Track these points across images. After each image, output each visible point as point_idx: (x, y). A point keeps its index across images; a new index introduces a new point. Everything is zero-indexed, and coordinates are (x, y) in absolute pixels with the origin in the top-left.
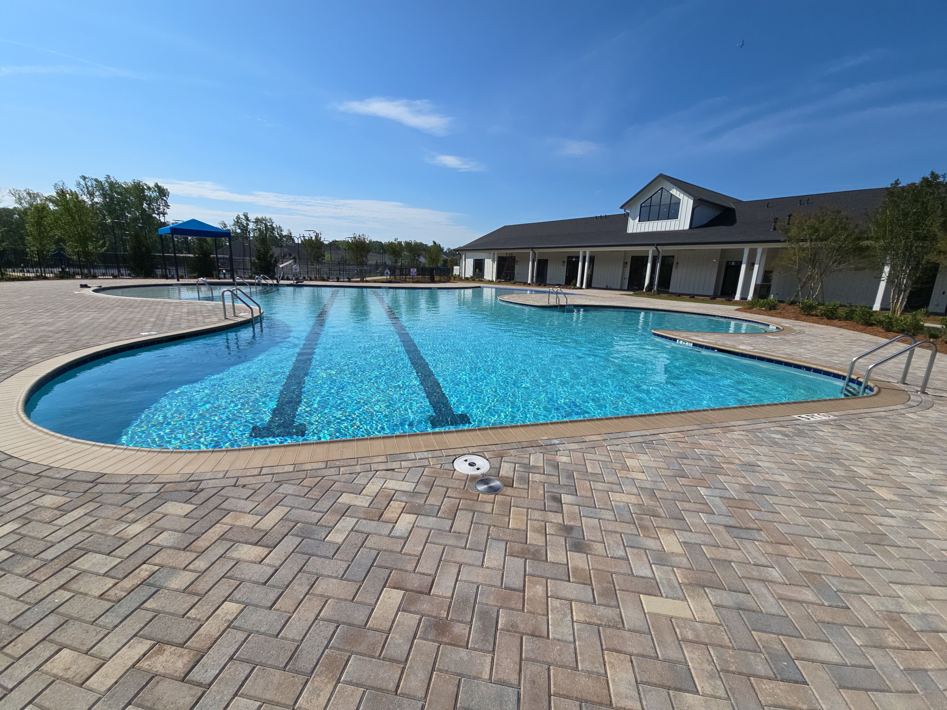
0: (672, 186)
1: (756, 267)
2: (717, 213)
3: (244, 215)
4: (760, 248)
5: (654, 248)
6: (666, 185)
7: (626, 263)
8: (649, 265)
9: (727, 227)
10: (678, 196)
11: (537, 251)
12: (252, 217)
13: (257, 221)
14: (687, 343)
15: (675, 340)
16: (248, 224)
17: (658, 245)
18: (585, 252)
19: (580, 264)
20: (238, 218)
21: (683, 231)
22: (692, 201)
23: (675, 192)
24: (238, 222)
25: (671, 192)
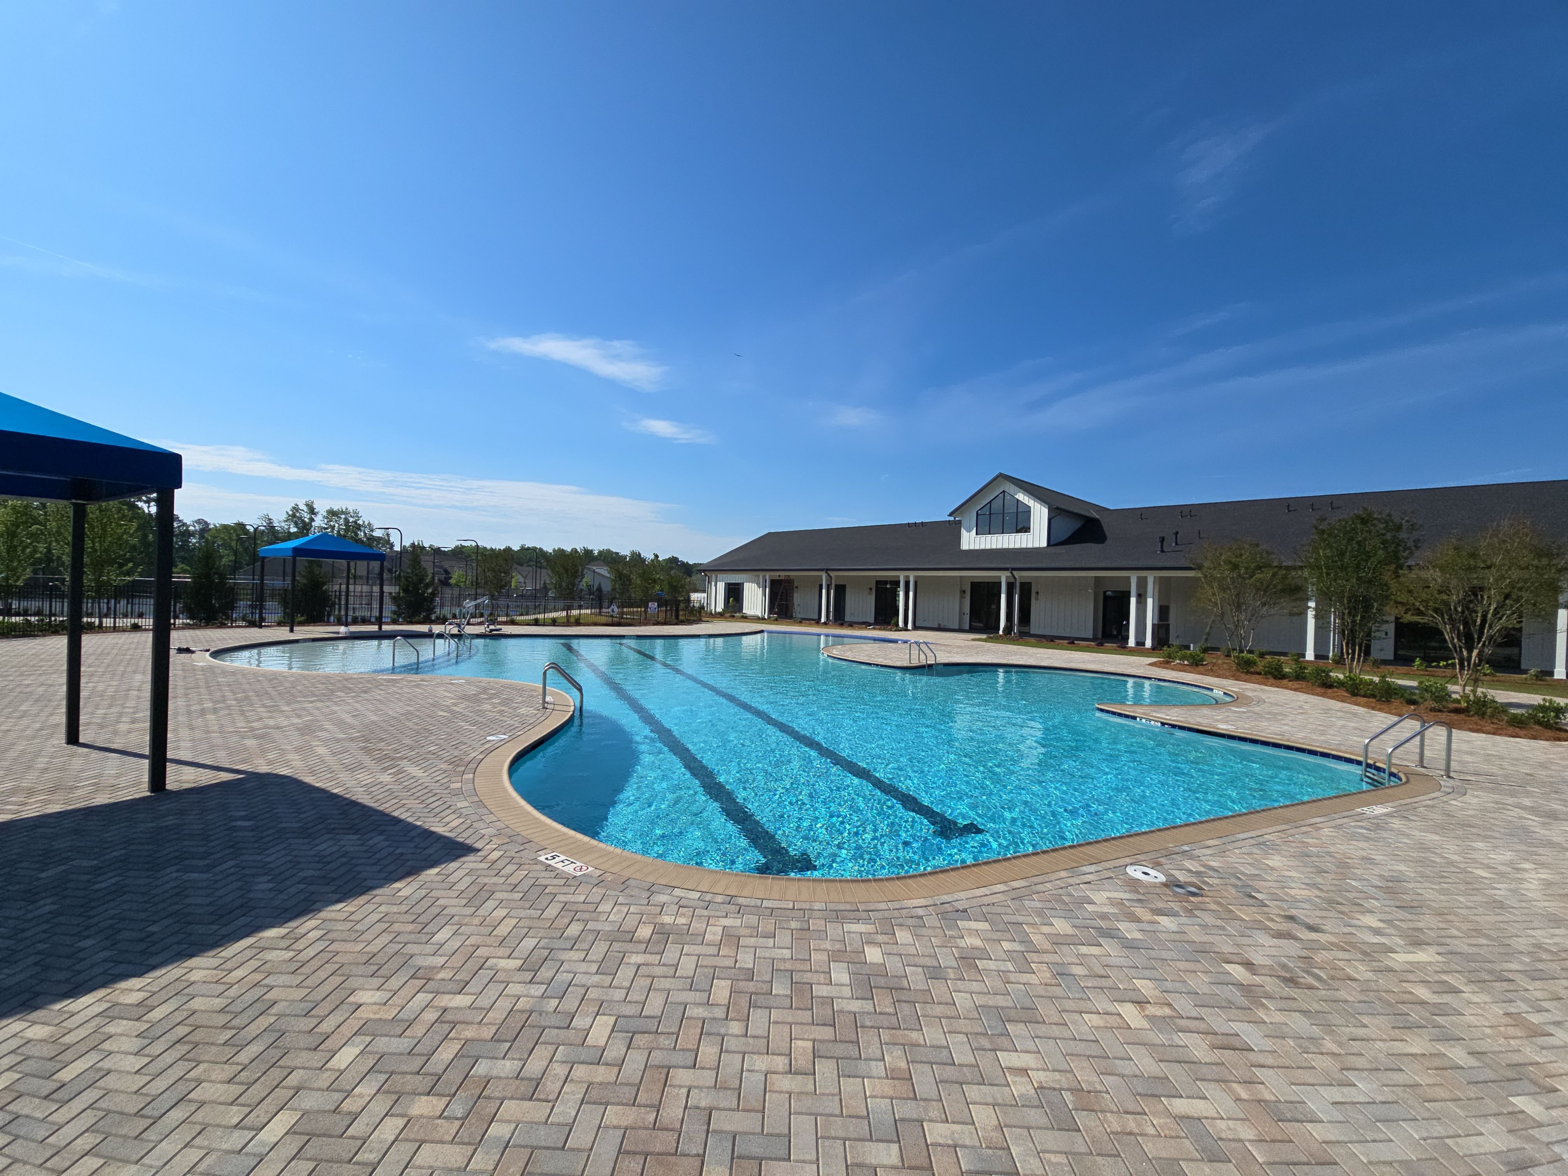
0: (1017, 489)
1: (1150, 601)
2: (1076, 525)
3: (307, 505)
4: (1151, 577)
5: (1008, 573)
6: (1010, 488)
7: (964, 592)
8: (1003, 597)
9: (1096, 545)
10: (1026, 502)
11: (832, 574)
12: (322, 507)
13: (332, 514)
14: (1152, 723)
15: (1134, 718)
16: (312, 520)
17: (1013, 569)
18: (908, 577)
19: (901, 594)
20: (296, 509)
21: (1039, 548)
22: (1046, 511)
23: (1022, 497)
24: (294, 516)
25: (1017, 497)
